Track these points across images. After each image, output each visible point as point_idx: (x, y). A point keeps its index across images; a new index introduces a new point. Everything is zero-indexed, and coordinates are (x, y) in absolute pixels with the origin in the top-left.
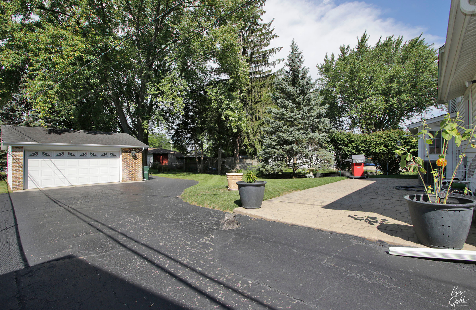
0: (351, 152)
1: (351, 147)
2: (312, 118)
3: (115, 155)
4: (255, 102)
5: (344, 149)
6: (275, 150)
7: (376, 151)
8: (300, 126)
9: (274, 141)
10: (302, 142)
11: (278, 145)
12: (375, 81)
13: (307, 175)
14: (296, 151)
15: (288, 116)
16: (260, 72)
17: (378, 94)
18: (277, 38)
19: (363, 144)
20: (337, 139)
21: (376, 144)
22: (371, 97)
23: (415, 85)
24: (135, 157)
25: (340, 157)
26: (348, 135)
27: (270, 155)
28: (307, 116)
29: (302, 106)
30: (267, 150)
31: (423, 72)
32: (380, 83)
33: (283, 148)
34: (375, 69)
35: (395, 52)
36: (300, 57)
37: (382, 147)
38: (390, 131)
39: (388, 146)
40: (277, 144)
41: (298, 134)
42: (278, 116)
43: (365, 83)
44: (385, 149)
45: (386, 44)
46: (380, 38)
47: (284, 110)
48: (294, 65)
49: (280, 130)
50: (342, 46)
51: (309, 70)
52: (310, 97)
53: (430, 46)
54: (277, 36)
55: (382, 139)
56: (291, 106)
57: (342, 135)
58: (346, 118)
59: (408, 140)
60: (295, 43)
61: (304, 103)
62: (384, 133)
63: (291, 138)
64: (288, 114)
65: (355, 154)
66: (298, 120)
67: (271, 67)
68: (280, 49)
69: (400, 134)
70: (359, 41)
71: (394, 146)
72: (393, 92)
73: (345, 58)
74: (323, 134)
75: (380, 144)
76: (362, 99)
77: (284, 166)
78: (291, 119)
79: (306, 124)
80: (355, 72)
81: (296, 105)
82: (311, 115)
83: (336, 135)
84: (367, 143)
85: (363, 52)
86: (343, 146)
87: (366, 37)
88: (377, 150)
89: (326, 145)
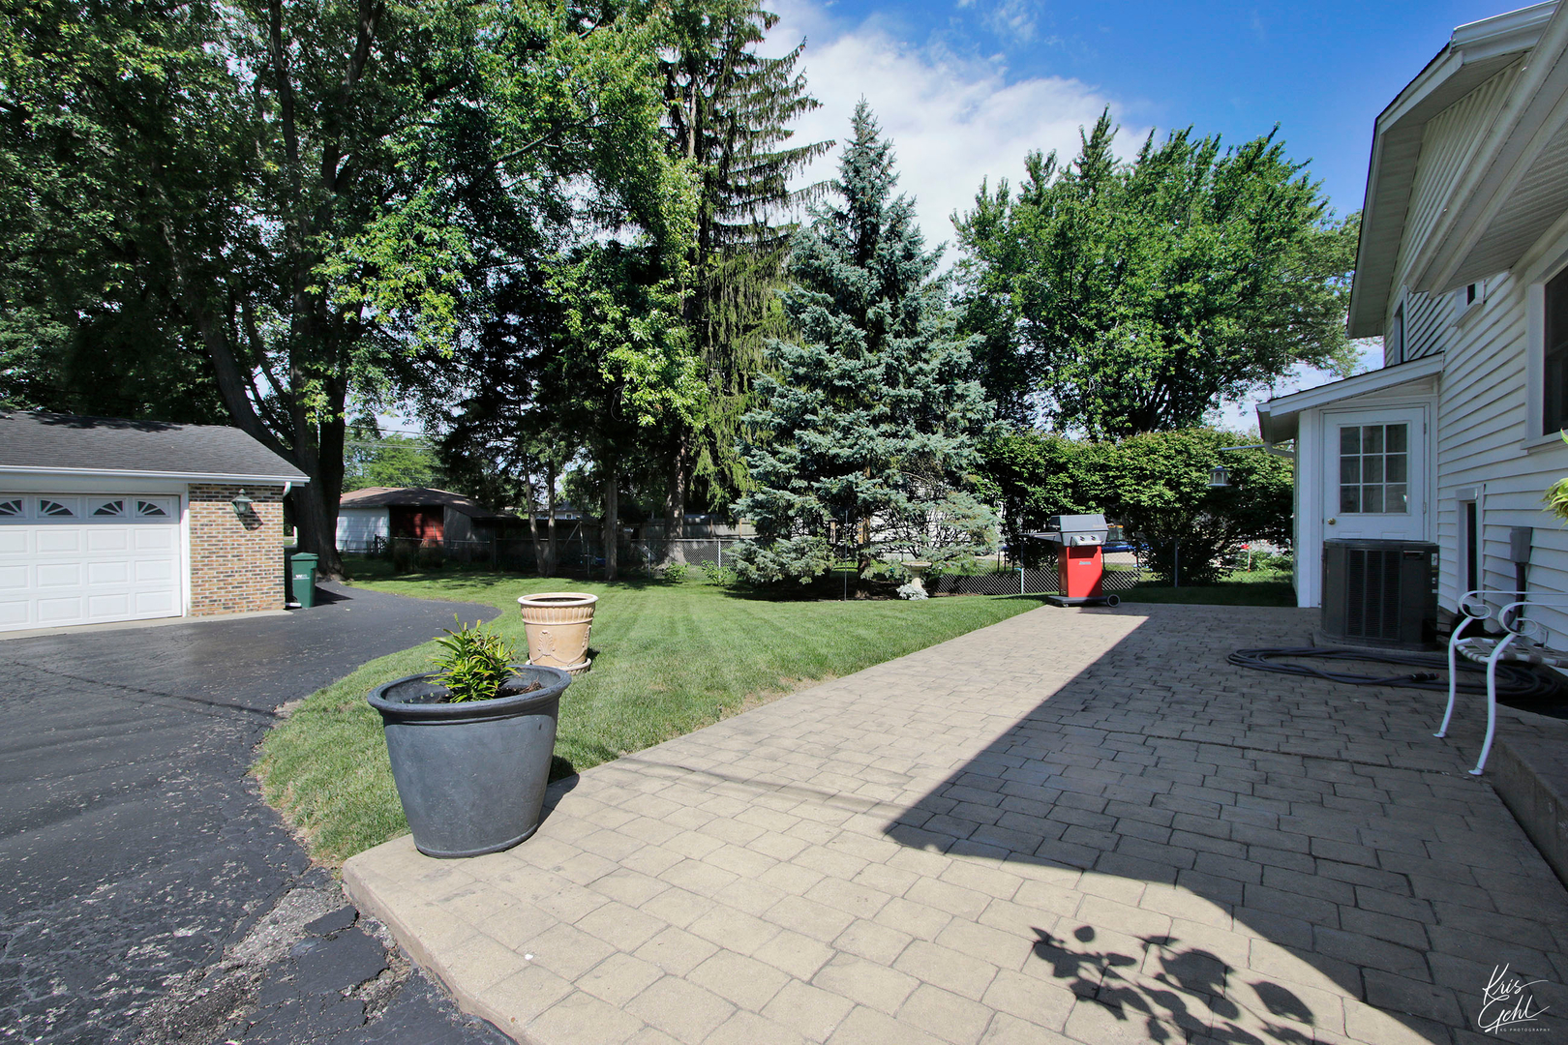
0: (1055, 503)
1: (1057, 485)
2: (922, 380)
3: (160, 512)
4: (737, 327)
5: (1034, 494)
6: (788, 495)
7: (1140, 501)
8: (880, 409)
9: (785, 462)
10: (887, 465)
11: (797, 477)
12: (1133, 274)
13: (902, 590)
14: (865, 499)
15: (836, 372)
16: (758, 228)
17: (1141, 316)
18: (817, 109)
19: (1096, 478)
20: (1010, 457)
21: (1141, 476)
22: (1121, 324)
23: (1255, 289)
24: (250, 519)
25: (1020, 521)
26: (1049, 446)
27: (771, 513)
28: (904, 371)
29: (890, 337)
30: (760, 497)
31: (1280, 247)
32: (1150, 281)
33: (818, 489)
34: (1134, 233)
35: (1196, 183)
36: (885, 162)
37: (1160, 487)
38: (1187, 434)
39: (1180, 484)
40: (797, 473)
41: (871, 438)
42: (802, 371)
43: (1102, 280)
44: (1169, 494)
45: (1167, 157)
46: (1151, 135)
47: (821, 347)
48: (863, 189)
49: (809, 421)
50: (1034, 156)
51: (916, 208)
52: (914, 304)
53: (1299, 167)
54: (815, 104)
55: (1161, 459)
56: (849, 333)
57: (1029, 446)
58: (1043, 396)
59: (1245, 465)
60: (867, 110)
61: (896, 327)
62: (1166, 441)
63: (846, 452)
64: (837, 363)
65: (1070, 512)
66: (872, 387)
67: (795, 207)
68: (825, 146)
69: (1218, 444)
70: (1084, 142)
71: (1198, 484)
72: (1187, 310)
73: (1040, 195)
74: (959, 440)
75: (1154, 477)
76: (1094, 331)
77: (819, 554)
78: (846, 383)
79: (902, 401)
80: (1072, 239)
81: (864, 333)
82: (921, 369)
83: (1006, 442)
84: (1111, 474)
85: (1099, 177)
86: (1028, 481)
87: (1107, 126)
88: (1143, 498)
89: (974, 479)
